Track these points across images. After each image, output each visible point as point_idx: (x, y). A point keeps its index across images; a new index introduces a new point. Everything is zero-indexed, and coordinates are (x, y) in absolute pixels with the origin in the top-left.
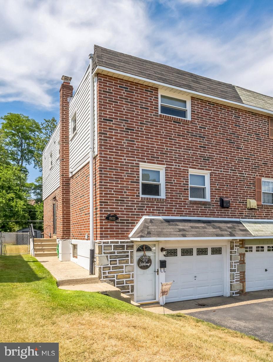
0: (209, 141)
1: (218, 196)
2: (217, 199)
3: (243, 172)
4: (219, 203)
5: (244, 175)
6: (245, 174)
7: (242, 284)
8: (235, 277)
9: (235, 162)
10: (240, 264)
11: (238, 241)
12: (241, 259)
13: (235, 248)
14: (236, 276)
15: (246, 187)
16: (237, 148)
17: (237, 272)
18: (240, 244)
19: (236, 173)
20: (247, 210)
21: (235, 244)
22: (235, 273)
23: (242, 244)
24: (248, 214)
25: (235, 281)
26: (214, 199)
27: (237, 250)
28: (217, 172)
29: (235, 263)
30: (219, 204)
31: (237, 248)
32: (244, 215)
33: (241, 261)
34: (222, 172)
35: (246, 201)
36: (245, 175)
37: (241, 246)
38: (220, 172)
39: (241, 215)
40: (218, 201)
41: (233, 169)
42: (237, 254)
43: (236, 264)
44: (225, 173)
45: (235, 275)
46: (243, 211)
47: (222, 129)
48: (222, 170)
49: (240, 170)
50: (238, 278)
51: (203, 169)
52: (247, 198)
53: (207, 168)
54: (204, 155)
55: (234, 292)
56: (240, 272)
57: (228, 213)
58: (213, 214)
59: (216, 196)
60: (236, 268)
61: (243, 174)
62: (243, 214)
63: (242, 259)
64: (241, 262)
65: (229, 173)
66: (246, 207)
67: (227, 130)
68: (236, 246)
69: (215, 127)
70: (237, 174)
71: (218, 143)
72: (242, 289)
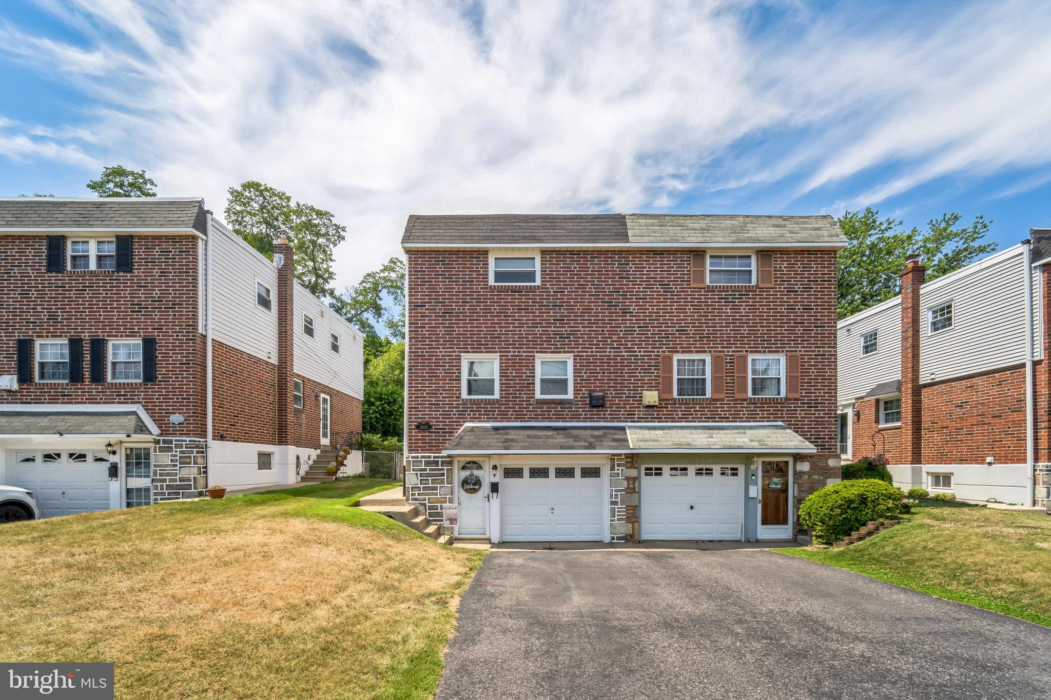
0: (570, 309)
1: (586, 390)
2: (584, 394)
3: (636, 349)
4: (588, 400)
5: (637, 354)
6: (640, 352)
7: (631, 525)
8: (616, 514)
9: (619, 334)
10: (627, 493)
11: (623, 457)
12: (628, 485)
13: (616, 468)
14: (618, 512)
15: (640, 373)
16: (622, 313)
17: (619, 506)
18: (627, 462)
19: (622, 352)
20: (642, 409)
21: (616, 462)
22: (616, 507)
23: (632, 462)
24: (643, 414)
25: (616, 518)
26: (579, 394)
27: (620, 472)
28: (584, 354)
29: (616, 491)
30: (588, 402)
31: (620, 468)
32: (636, 416)
33: (628, 488)
34: (594, 354)
35: (642, 394)
36: (639, 354)
37: (629, 465)
38: (589, 354)
39: (630, 417)
40: (586, 397)
41: (615, 346)
42: (620, 477)
43: (619, 493)
44: (598, 354)
45: (616, 510)
46: (635, 411)
47: (594, 288)
48: (594, 350)
49: (629, 346)
50: (623, 515)
51: (560, 352)
52: (641, 390)
53: (566, 349)
54: (562, 331)
55: (615, 536)
56: (627, 506)
57: (605, 414)
58: (576, 418)
59: (582, 390)
60: (619, 500)
61: (636, 352)
62: (635, 414)
63: (632, 486)
64: (628, 491)
65: (607, 354)
66: (641, 404)
67: (605, 288)
68: (619, 465)
69: (582, 287)
70: (624, 354)
71: (588, 310)
72: (631, 532)
